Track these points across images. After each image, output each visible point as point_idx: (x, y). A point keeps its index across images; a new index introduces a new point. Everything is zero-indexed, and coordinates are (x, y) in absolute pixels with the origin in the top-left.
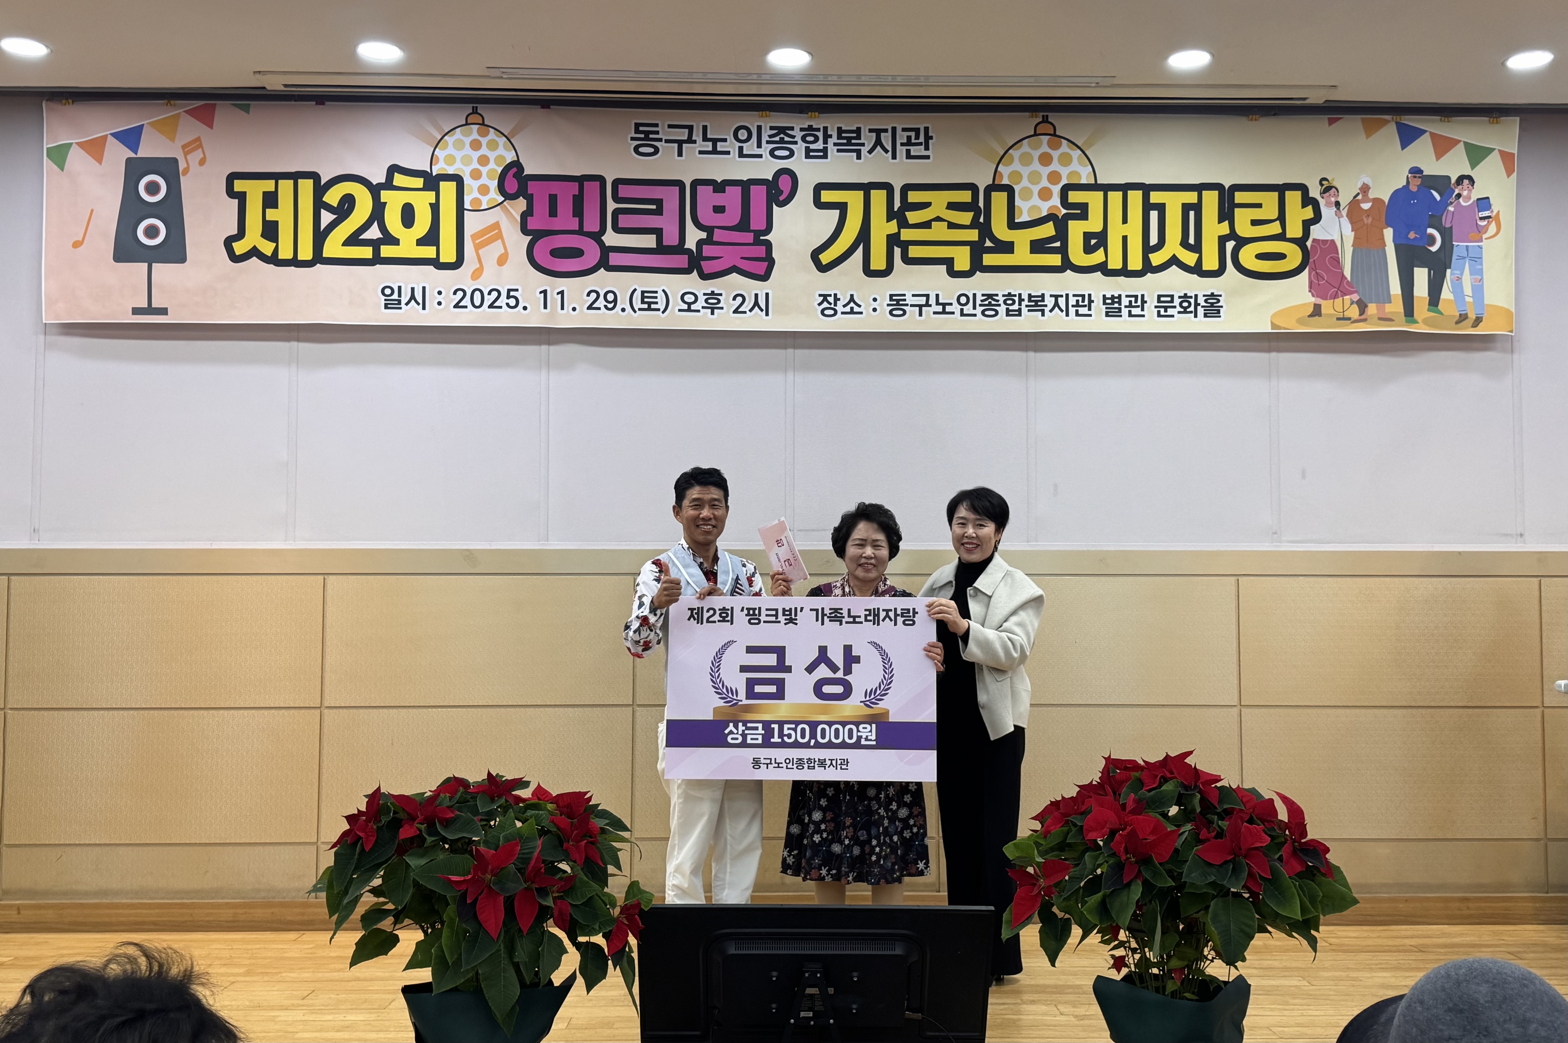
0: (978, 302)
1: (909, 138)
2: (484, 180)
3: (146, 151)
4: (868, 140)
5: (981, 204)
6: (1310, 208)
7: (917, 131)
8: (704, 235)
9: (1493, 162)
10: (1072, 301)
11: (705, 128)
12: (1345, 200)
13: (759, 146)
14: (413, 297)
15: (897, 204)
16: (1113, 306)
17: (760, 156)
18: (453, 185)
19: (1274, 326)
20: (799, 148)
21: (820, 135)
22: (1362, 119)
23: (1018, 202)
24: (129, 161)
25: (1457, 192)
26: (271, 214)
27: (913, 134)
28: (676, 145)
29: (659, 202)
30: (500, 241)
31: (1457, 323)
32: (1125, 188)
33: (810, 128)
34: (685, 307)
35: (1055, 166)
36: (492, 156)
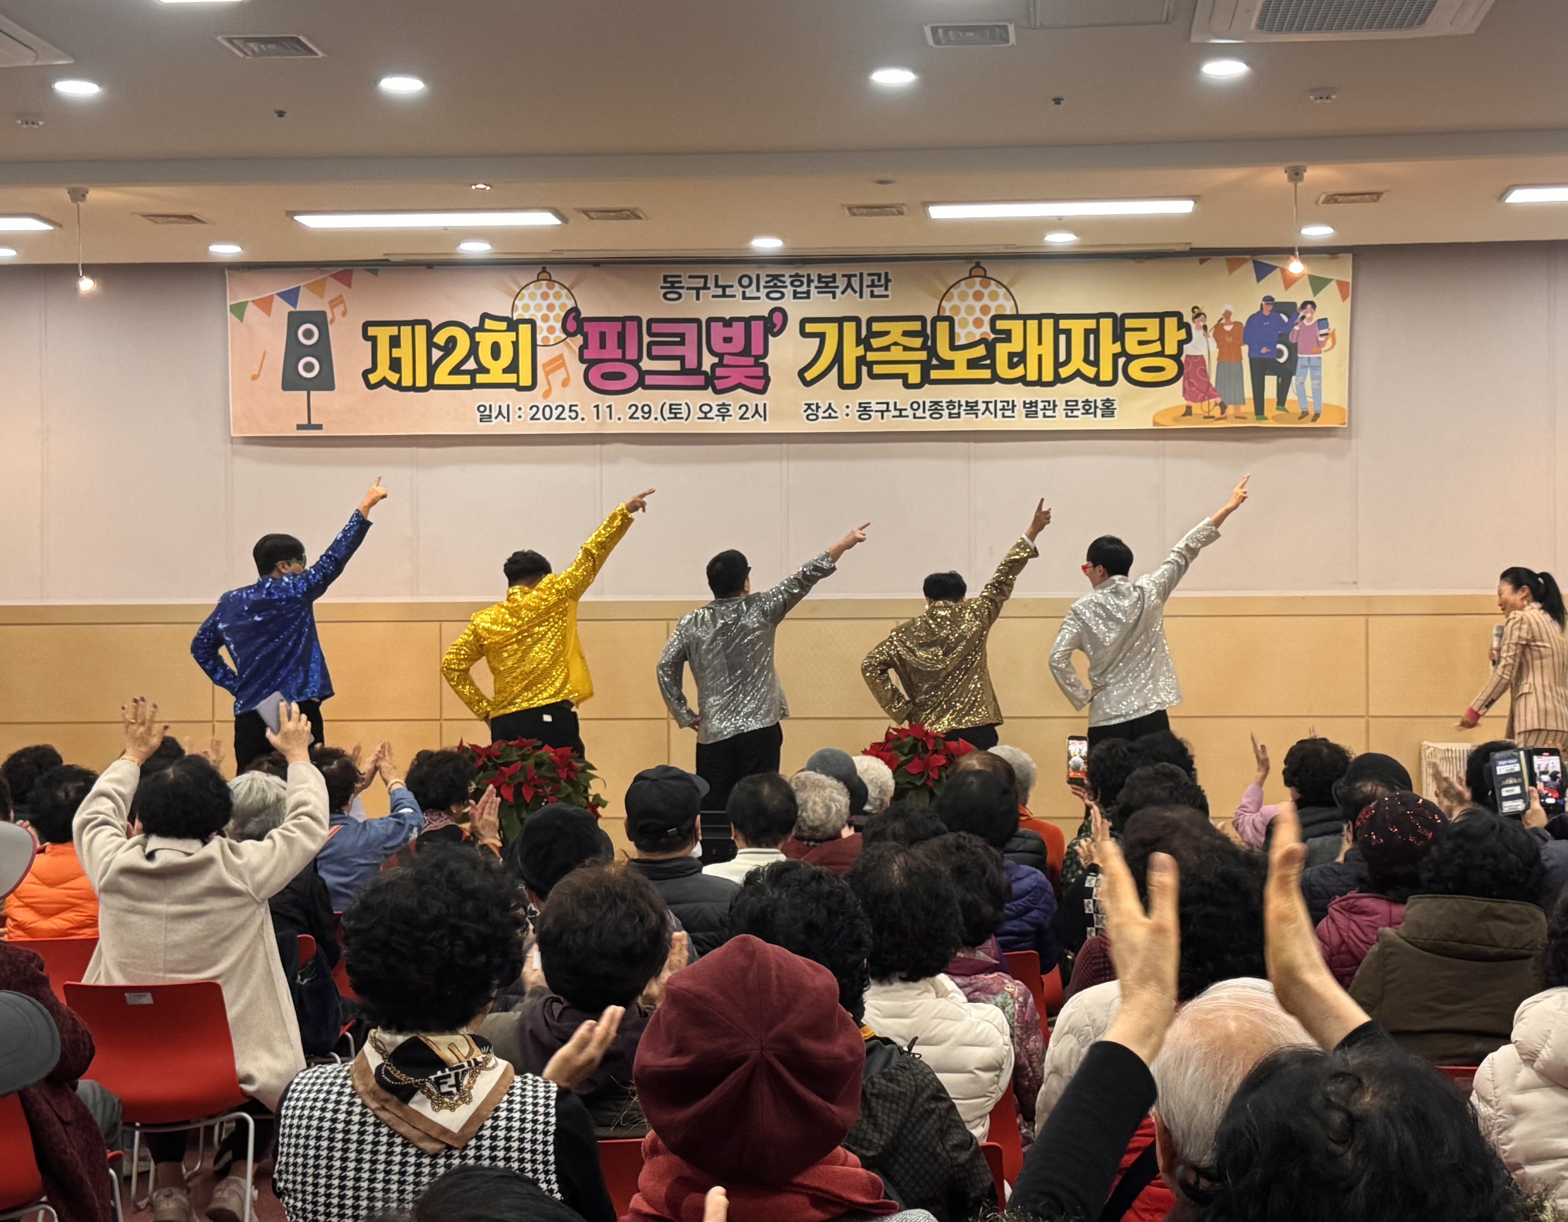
0: (927, 408)
1: (873, 281)
2: (552, 322)
3: (303, 305)
4: (841, 283)
5: (929, 331)
6: (1183, 331)
7: (879, 275)
8: (716, 360)
9: (1331, 291)
10: (1000, 406)
11: (717, 277)
12: (1211, 323)
13: (758, 290)
14: (500, 413)
15: (864, 333)
16: (1031, 409)
17: (759, 298)
18: (528, 327)
19: (1155, 423)
20: (789, 291)
21: (805, 280)
22: (1227, 260)
23: (957, 329)
24: (290, 314)
25: (1301, 314)
26: (396, 353)
27: (876, 278)
28: (694, 292)
29: (682, 336)
30: (563, 370)
31: (1300, 418)
32: (1039, 317)
33: (797, 275)
34: (703, 415)
35: (986, 301)
36: (557, 303)
